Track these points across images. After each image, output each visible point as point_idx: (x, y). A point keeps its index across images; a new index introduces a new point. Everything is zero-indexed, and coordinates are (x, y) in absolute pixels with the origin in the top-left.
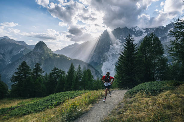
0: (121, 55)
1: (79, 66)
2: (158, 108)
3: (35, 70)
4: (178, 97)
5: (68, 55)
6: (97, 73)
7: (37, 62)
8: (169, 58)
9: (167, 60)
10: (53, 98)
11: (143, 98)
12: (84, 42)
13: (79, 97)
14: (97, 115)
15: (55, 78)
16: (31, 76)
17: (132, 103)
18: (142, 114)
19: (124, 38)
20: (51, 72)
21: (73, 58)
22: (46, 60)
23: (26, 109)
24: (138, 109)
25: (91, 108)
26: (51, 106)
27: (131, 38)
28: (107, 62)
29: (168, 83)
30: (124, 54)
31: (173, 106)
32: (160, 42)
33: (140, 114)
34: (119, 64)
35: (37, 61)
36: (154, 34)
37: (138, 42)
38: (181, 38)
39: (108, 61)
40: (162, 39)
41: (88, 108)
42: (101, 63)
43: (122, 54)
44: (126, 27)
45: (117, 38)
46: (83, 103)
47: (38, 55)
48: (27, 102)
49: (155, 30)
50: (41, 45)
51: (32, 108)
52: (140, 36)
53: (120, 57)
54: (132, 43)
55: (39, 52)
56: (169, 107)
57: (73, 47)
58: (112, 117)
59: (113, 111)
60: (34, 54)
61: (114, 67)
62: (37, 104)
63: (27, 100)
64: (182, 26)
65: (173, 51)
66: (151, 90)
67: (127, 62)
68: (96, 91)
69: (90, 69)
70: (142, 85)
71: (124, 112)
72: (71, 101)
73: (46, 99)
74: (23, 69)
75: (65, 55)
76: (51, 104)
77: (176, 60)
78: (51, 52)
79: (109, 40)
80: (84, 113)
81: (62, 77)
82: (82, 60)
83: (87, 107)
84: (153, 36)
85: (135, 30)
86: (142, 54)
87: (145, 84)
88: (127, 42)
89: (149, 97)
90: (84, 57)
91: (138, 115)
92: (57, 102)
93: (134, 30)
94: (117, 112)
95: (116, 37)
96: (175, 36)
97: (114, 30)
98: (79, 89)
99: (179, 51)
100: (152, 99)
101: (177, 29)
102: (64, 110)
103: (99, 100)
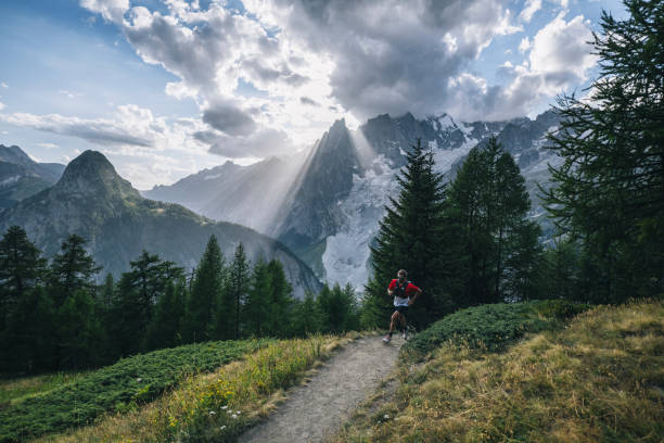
0: (390, 211)
1: (241, 248)
2: (506, 395)
3: (60, 261)
4: (571, 355)
5: (197, 207)
6: (307, 273)
7: (71, 231)
8: (544, 226)
9: (538, 231)
10: (134, 371)
11: (460, 361)
12: (261, 160)
13: (237, 364)
14: (299, 431)
15: (144, 293)
16: (42, 285)
17: (424, 381)
18: (456, 418)
19: (403, 153)
20: (130, 270)
21: (218, 218)
22: (111, 224)
23: (14, 422)
24: (443, 400)
25: (279, 404)
26: (122, 404)
27: (424, 153)
28: (340, 235)
29: (540, 308)
30: (399, 208)
31: (554, 385)
32: (519, 172)
33: (451, 418)
34: (382, 244)
35: (73, 227)
36: (498, 142)
37: (449, 168)
38: (579, 160)
39: (347, 230)
40: (526, 159)
41: (268, 406)
42: (322, 237)
43: (395, 209)
44: (409, 114)
45: (379, 153)
46: (250, 388)
47: (77, 202)
48: (24, 393)
49: (502, 129)
50: (90, 165)
51: (43, 414)
52: (454, 147)
53: (386, 220)
54: (429, 170)
55: (82, 194)
56: (543, 390)
57: (218, 176)
58: (355, 433)
59: (359, 412)
60: (62, 197)
61: (368, 253)
62: (66, 398)
63: (25, 383)
64: (583, 121)
65: (557, 201)
66: (489, 334)
67: (409, 235)
68: (299, 341)
69: (282, 259)
70: (458, 318)
71: (395, 412)
72: (204, 380)
73: (104, 377)
74: (10, 258)
75: (189, 206)
76: (124, 394)
77: (565, 231)
78: (133, 194)
79: (352, 156)
80: (253, 425)
81: (171, 289)
82: (252, 227)
83: (264, 403)
84: (495, 149)
85: (439, 125)
86: (459, 210)
87: (470, 314)
88: (410, 165)
89: (479, 359)
90: (259, 215)
91: (443, 420)
92: (147, 386)
93: (435, 124)
94: (371, 414)
95: (374, 146)
96: (563, 154)
97: (369, 121)
98: (237, 336)
99: (573, 204)
100: (490, 365)
101: (569, 129)
102: (177, 417)
103: (308, 373)
